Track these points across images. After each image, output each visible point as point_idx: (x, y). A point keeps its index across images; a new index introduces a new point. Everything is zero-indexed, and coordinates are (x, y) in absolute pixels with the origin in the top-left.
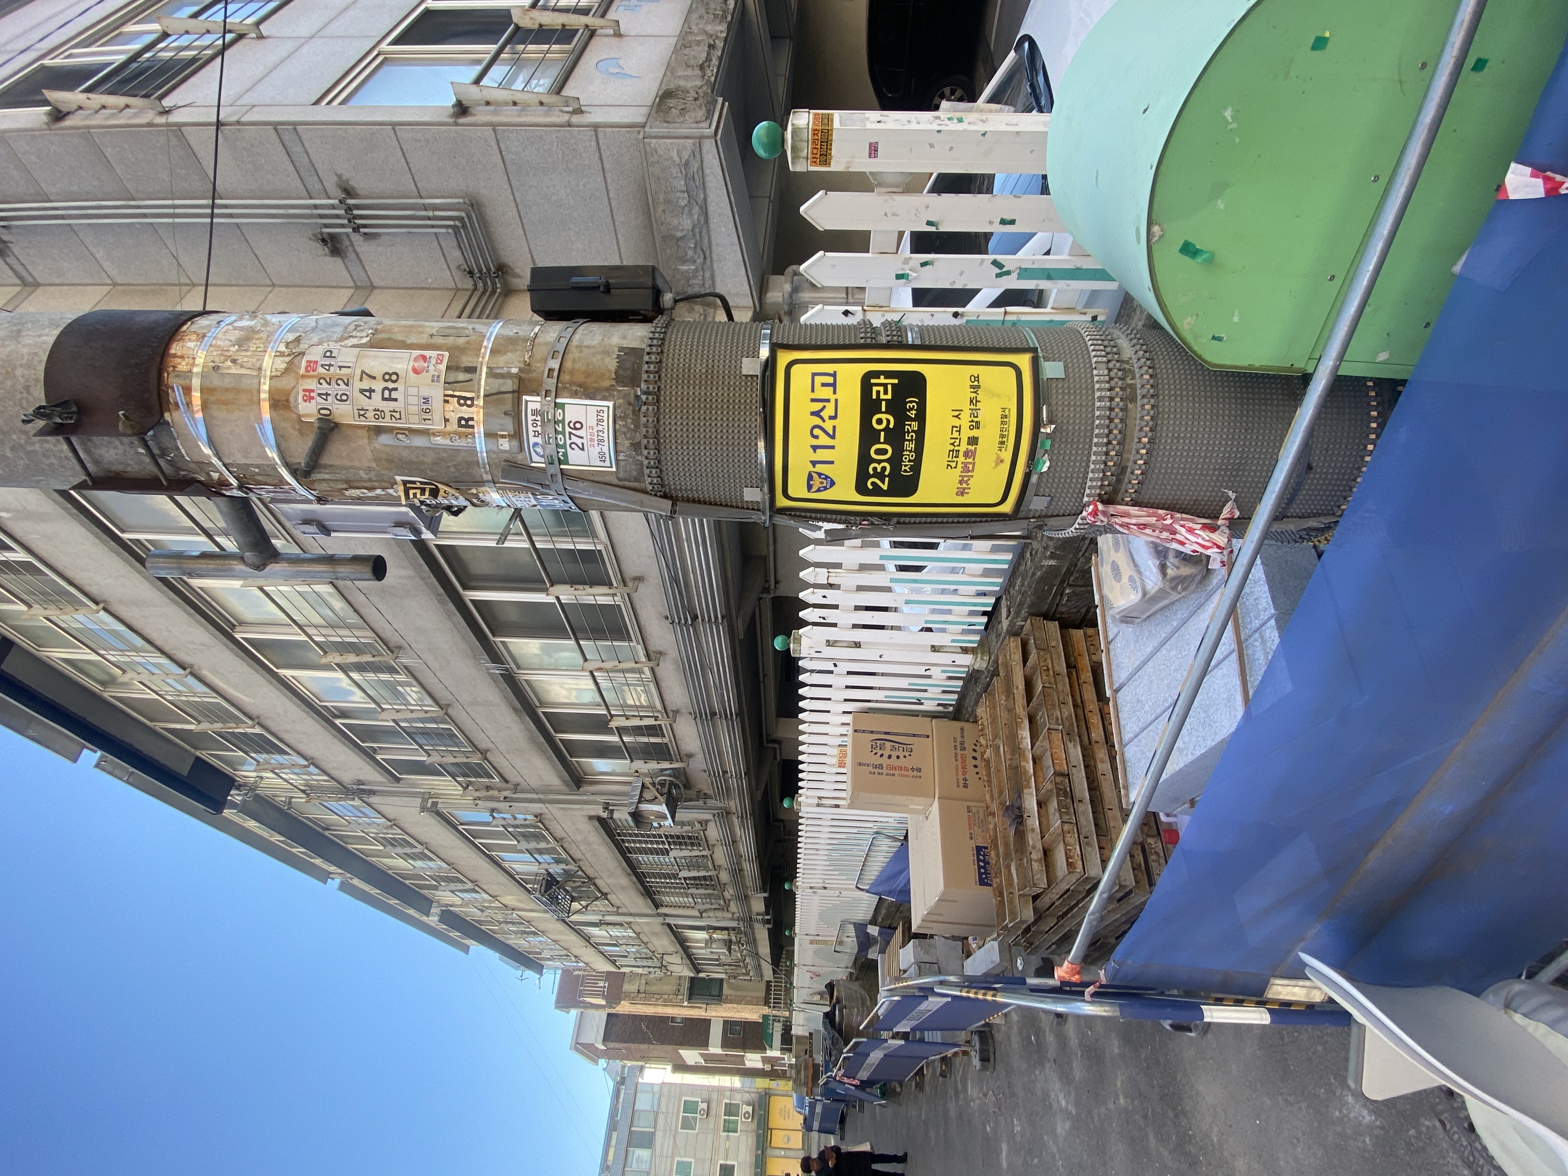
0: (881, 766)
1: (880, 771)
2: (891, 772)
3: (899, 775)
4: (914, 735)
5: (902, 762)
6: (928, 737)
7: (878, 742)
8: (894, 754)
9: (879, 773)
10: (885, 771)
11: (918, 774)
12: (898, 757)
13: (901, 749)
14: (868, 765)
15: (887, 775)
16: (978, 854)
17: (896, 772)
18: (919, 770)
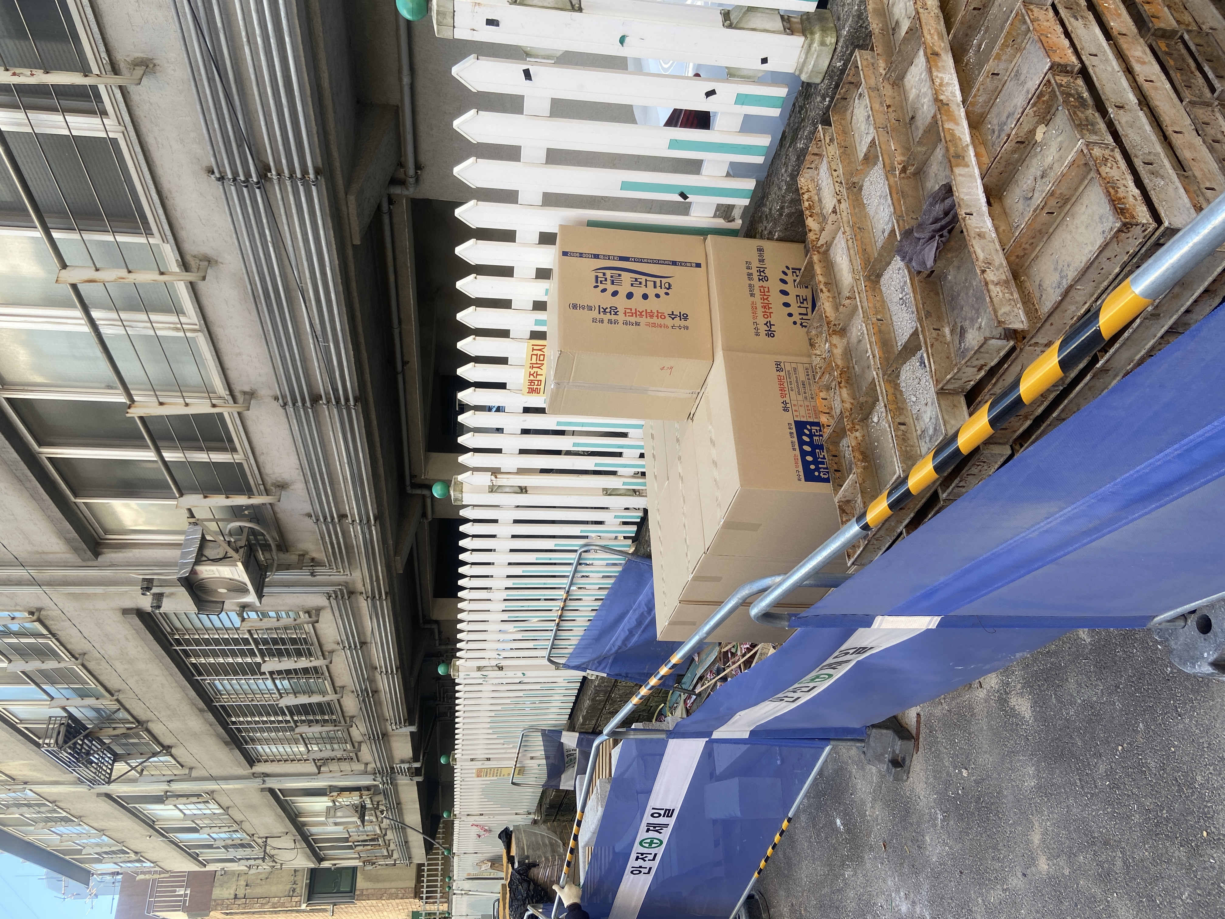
0: (614, 311)
1: (613, 317)
2: (633, 319)
3: (648, 325)
4: (674, 263)
5: (652, 304)
6: (698, 265)
7: (608, 273)
8: (638, 292)
9: (610, 321)
10: (621, 317)
11: (683, 323)
12: (645, 296)
13: (650, 284)
14: (590, 308)
15: (626, 323)
16: (800, 434)
17: (643, 320)
18: (685, 317)
